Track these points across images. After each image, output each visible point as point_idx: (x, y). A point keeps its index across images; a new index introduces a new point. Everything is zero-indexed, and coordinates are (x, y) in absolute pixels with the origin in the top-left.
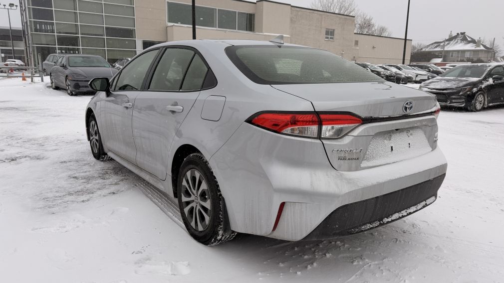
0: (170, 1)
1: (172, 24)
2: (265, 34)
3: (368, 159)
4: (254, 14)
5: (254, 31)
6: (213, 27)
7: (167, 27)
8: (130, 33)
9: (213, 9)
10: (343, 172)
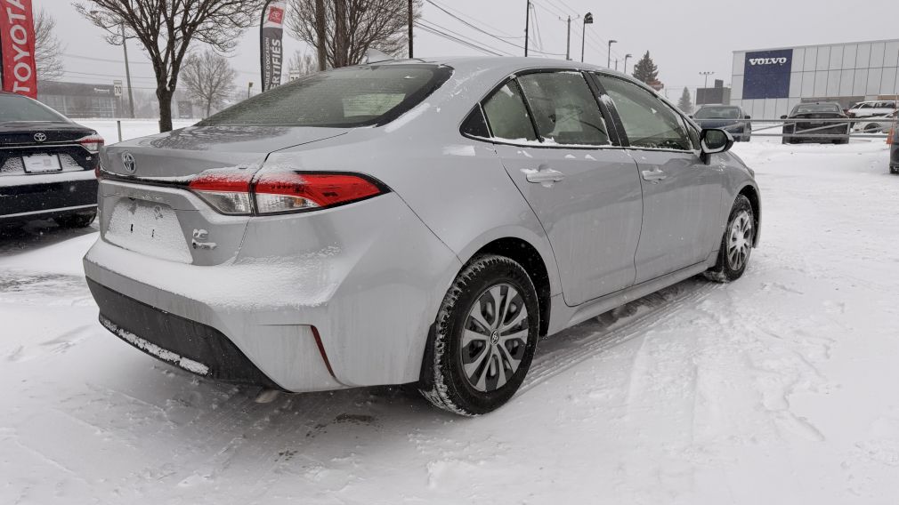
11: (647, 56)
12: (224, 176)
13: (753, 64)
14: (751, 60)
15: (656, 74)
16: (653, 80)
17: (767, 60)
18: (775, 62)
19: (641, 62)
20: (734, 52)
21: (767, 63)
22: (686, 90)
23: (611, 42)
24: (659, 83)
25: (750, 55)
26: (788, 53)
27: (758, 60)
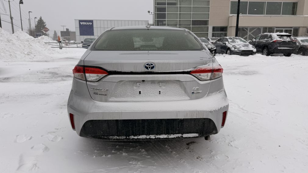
0: (232, 1)
1: (232, 15)
2: (305, 16)
3: (116, 97)
4: (297, 3)
5: (296, 14)
6: (262, 14)
7: (229, 17)
8: (206, 23)
9: (263, 2)
10: (97, 102)
11: (41, 18)
12: (205, 68)
13: (82, 24)
14: (81, 23)
15: (45, 25)
16: (45, 27)
17: (86, 23)
18: (88, 24)
19: (39, 20)
20: (75, 20)
21: (86, 24)
22: (55, 32)
23: (29, 12)
24: (47, 28)
25: (80, 21)
26: (92, 21)
27: (83, 23)
